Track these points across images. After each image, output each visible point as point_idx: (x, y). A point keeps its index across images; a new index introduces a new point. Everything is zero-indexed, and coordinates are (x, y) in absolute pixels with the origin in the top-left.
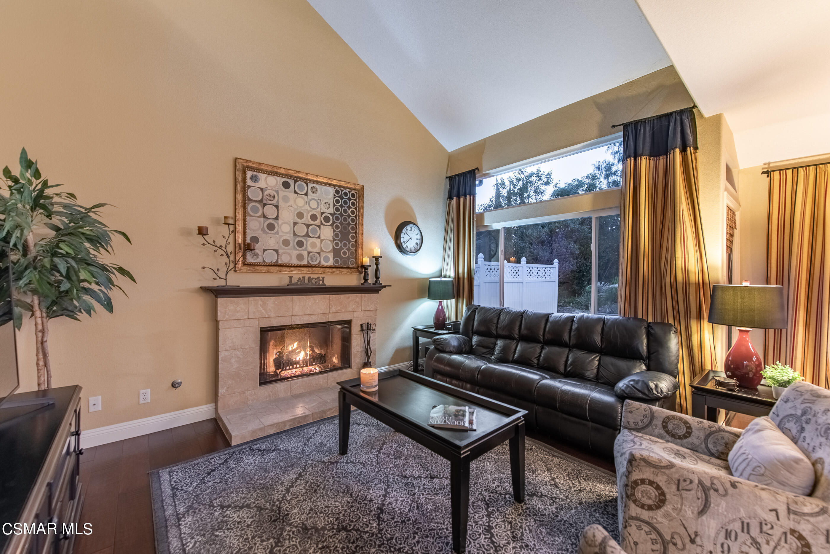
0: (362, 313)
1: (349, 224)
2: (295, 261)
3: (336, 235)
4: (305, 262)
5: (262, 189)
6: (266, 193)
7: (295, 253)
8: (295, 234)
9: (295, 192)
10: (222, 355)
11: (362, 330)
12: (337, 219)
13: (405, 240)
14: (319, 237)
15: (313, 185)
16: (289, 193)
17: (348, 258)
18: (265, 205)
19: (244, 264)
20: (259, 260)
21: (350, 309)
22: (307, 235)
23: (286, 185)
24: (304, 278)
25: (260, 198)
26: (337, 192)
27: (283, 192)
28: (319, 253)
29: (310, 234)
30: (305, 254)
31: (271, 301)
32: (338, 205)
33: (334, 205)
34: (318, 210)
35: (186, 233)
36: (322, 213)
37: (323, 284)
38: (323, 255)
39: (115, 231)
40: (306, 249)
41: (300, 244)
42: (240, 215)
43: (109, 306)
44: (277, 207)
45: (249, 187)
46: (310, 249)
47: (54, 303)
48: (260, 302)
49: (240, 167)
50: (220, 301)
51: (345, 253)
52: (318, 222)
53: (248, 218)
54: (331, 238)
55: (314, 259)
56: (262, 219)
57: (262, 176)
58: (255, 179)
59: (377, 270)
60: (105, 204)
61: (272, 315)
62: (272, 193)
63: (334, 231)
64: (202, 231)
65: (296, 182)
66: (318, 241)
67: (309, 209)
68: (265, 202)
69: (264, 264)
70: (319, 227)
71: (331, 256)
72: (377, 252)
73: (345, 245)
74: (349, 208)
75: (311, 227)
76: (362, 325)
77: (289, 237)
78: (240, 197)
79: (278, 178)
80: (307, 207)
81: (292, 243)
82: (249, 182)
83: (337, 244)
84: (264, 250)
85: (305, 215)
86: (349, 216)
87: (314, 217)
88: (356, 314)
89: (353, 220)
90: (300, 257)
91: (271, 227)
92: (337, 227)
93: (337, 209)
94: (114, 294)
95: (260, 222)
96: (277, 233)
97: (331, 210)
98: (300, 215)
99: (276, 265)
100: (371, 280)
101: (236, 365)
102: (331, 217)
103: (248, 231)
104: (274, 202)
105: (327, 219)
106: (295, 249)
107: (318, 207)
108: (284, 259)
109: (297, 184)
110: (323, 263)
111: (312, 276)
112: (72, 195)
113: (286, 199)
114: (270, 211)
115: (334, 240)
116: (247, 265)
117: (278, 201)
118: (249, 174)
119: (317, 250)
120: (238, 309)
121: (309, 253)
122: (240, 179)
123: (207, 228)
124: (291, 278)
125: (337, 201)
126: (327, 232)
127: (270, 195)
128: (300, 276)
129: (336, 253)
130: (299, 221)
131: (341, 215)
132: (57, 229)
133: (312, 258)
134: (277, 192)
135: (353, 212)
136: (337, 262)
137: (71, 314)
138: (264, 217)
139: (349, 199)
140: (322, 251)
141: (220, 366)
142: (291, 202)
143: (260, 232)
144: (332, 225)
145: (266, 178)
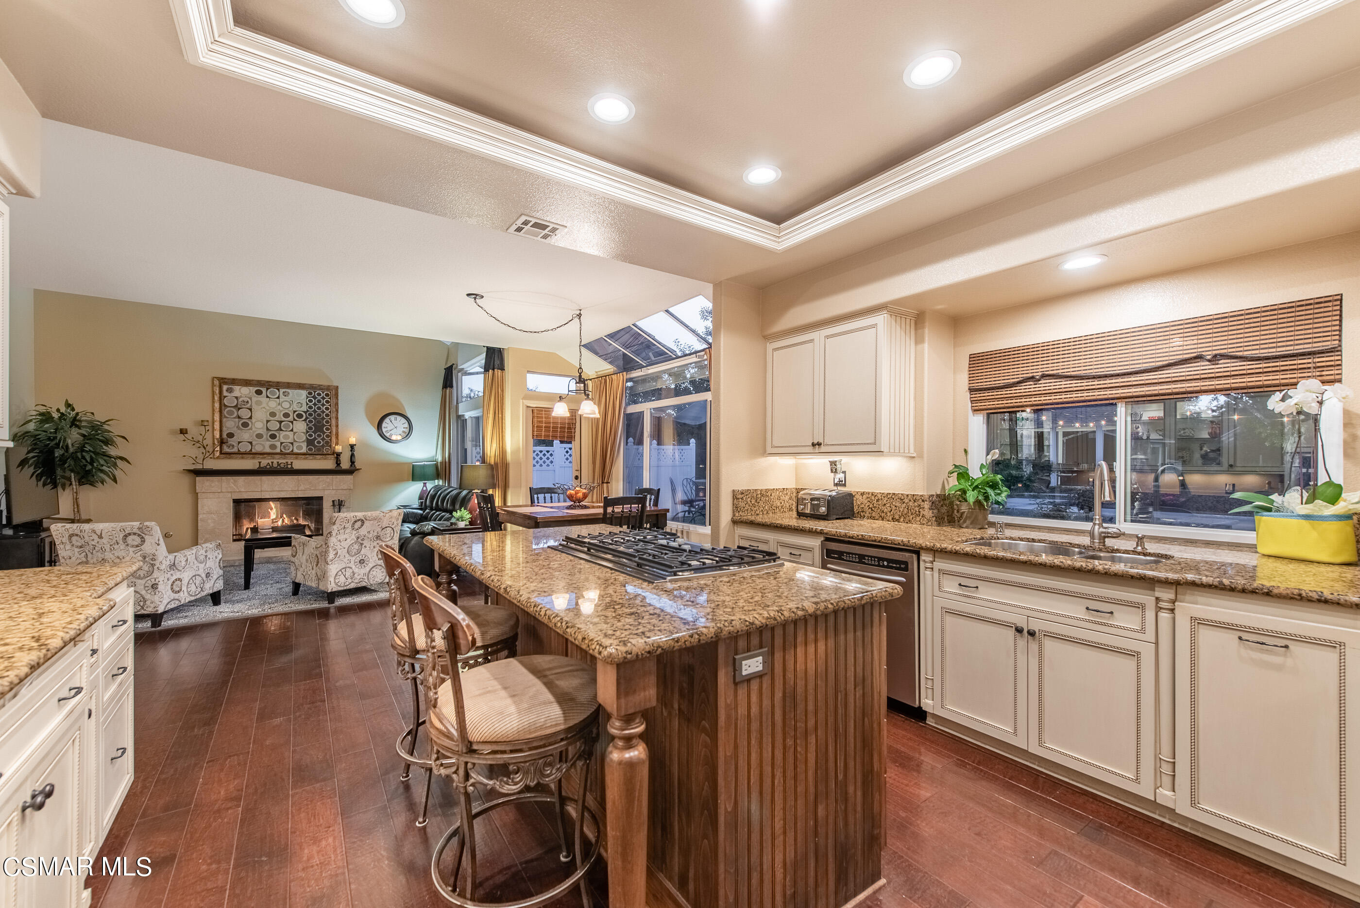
0: (334, 491)
1: (323, 418)
2: (268, 450)
3: (310, 428)
4: (278, 450)
5: (237, 398)
6: (240, 400)
7: (268, 444)
8: (268, 429)
9: (267, 397)
10: (200, 517)
11: (334, 505)
12: (311, 415)
13: (389, 429)
14: (292, 430)
15: (284, 390)
16: (262, 398)
17: (323, 446)
18: (239, 409)
19: (221, 453)
20: (235, 450)
21: (320, 488)
22: (280, 429)
23: (259, 393)
24: (272, 462)
25: (235, 404)
26: (310, 393)
27: (256, 398)
28: (292, 444)
29: (282, 428)
30: (278, 444)
31: (241, 480)
32: (311, 404)
33: (307, 404)
34: (291, 409)
35: (173, 432)
36: (295, 412)
37: (292, 467)
38: (296, 445)
39: (118, 436)
40: (279, 440)
41: (273, 437)
42: (217, 417)
43: (115, 480)
44: (251, 410)
45: (225, 397)
46: (282, 440)
47: (83, 477)
48: (232, 481)
49: (217, 382)
50: (199, 479)
51: (319, 442)
52: (291, 418)
53: (224, 420)
54: (305, 431)
55: (287, 448)
56: (237, 420)
57: (237, 388)
58: (230, 390)
59: (352, 455)
60: (112, 420)
61: (243, 490)
62: (246, 399)
63: (307, 425)
64: (183, 432)
65: (267, 389)
66: (291, 434)
67: (281, 409)
68: (239, 406)
69: (239, 453)
70: (292, 422)
71: (304, 445)
72: (353, 441)
73: (319, 436)
74: (323, 405)
75: (283, 423)
76: (333, 501)
77: (263, 431)
78: (217, 405)
79: (251, 388)
80: (279, 407)
81: (265, 437)
82: (225, 393)
83: (311, 436)
84: (239, 443)
85: (278, 414)
86: (323, 412)
87: (286, 415)
88: (327, 492)
89: (327, 415)
90: (273, 447)
91: (245, 425)
92: (311, 422)
93: (310, 407)
94: (117, 473)
95: (235, 422)
96: (251, 429)
97: (305, 408)
98: (273, 414)
99: (250, 453)
100: (345, 465)
101: (212, 525)
102: (304, 414)
103: (224, 429)
104: (248, 406)
105: (300, 416)
106: (268, 440)
107: (290, 407)
108: (258, 448)
109: (269, 390)
110: (296, 451)
111: (280, 461)
112: (93, 413)
113: (259, 403)
114: (245, 414)
115: (307, 432)
116: (223, 454)
117: (251, 405)
118: (225, 387)
119: (290, 440)
120: (213, 485)
121: (282, 443)
122: (217, 392)
123: (186, 430)
124: (260, 463)
125: (310, 401)
126: (301, 426)
127: (244, 401)
128: (270, 461)
129: (310, 442)
130: (272, 418)
131: (315, 411)
132: (84, 436)
133: (284, 447)
134: (251, 399)
135: (327, 409)
136: (310, 449)
137: (92, 484)
138: (239, 417)
139: (323, 398)
140: (295, 441)
141: (199, 524)
142: (264, 405)
143: (235, 429)
144: (305, 420)
145: (240, 389)
